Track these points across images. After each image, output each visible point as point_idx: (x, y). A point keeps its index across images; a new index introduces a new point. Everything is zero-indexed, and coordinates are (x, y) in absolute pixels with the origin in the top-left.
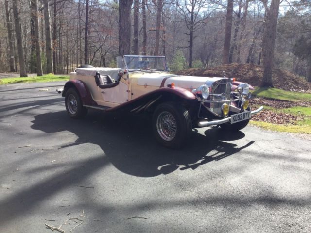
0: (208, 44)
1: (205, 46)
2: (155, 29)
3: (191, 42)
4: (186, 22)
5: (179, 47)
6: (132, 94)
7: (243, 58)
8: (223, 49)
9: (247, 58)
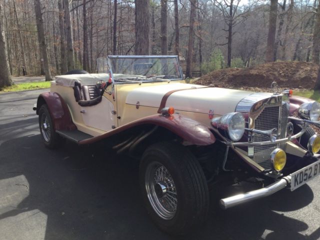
0: (249, 40)
1: (246, 42)
2: (188, 25)
3: (230, 39)
4: (224, 17)
5: (216, 44)
6: (119, 118)
7: (289, 54)
8: (266, 45)
9: (293, 55)
